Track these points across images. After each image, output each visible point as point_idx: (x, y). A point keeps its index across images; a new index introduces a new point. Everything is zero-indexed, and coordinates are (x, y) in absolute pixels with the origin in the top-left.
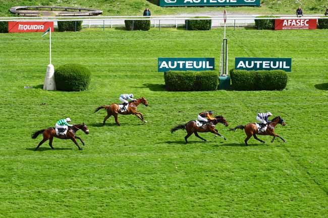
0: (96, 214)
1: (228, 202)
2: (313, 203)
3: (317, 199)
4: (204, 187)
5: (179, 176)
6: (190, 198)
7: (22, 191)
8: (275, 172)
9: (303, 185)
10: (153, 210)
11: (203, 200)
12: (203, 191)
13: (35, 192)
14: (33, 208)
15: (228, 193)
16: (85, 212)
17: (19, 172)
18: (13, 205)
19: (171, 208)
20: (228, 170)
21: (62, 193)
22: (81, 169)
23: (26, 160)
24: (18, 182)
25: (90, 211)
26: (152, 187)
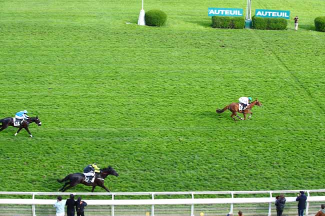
0: (169, 101)
2: (301, 100)
3: (304, 97)
4: (235, 87)
5: (219, 79)
6: (227, 94)
7: (124, 86)
8: (278, 80)
9: (295, 89)
10: (203, 100)
11: (234, 95)
12: (234, 90)
13: (132, 86)
14: (130, 96)
15: (250, 91)
16: (161, 100)
17: (122, 74)
18: (118, 94)
19: (214, 99)
20: (249, 77)
21: (148, 88)
22: (159, 74)
23: (126, 67)
24: (121, 80)
25: (165, 99)
26: (203, 86)
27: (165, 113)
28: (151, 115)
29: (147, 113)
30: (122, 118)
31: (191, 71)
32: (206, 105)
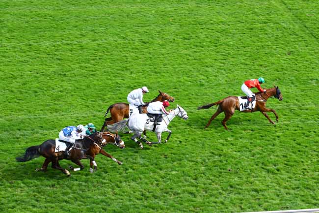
0: (89, 67)
1: (224, 55)
2: (310, 57)
3: (315, 53)
4: (199, 40)
5: (173, 28)
6: (186, 52)
7: (13, 44)
8: (272, 25)
9: (301, 39)
10: (147, 63)
11: (198, 54)
12: (198, 44)
13: (26, 45)
14: (25, 61)
15: (224, 46)
16: (78, 65)
17: (9, 24)
18: (4, 59)
19: (166, 62)
20: (223, 23)
21: (54, 46)
22: (73, 22)
23: (16, 12)
24: (8, 35)
25: (83, 64)
26: (146, 40)
27: (84, 88)
28: (61, 91)
29: (53, 89)
30: (13, 99)
31: (125, 15)
32: (152, 71)
